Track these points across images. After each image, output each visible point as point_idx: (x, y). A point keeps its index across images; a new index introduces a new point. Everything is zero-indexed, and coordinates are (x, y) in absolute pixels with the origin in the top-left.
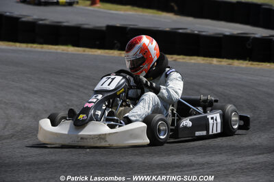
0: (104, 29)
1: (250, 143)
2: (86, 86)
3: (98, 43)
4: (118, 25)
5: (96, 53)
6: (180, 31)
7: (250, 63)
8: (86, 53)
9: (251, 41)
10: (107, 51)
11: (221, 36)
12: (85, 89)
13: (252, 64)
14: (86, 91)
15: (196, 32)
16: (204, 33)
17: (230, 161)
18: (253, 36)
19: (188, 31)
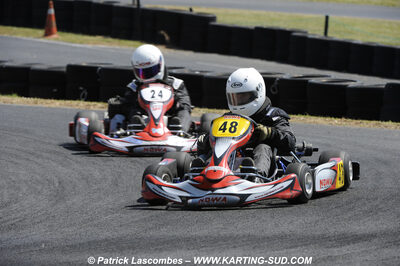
0: (65, 70)
1: (277, 231)
2: (38, 153)
3: (55, 90)
4: (84, 64)
5: (53, 106)
6: (174, 71)
8: (39, 105)
9: (276, 83)
10: (68, 102)
12: (38, 157)
14: (40, 161)
15: (197, 73)
16: (208, 74)
18: (280, 76)
19: (186, 72)
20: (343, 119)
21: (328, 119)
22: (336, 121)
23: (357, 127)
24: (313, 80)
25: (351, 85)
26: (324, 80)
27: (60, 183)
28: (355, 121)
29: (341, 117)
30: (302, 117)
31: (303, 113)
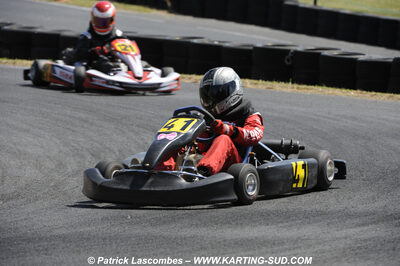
6: (195, 41)
7: (296, 86)
9: (290, 55)
11: (251, 48)
13: (298, 88)
15: (216, 43)
16: (227, 45)
17: (329, 236)
18: (293, 48)
19: (206, 41)
20: (359, 91)
21: (344, 90)
22: (352, 93)
23: (373, 99)
24: (325, 53)
25: (361, 58)
26: (335, 53)
27: (120, 151)
28: (369, 93)
29: (355, 89)
30: (320, 89)
31: (320, 84)
